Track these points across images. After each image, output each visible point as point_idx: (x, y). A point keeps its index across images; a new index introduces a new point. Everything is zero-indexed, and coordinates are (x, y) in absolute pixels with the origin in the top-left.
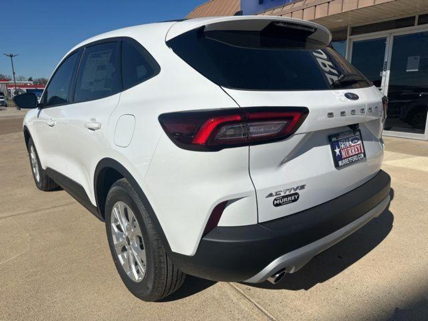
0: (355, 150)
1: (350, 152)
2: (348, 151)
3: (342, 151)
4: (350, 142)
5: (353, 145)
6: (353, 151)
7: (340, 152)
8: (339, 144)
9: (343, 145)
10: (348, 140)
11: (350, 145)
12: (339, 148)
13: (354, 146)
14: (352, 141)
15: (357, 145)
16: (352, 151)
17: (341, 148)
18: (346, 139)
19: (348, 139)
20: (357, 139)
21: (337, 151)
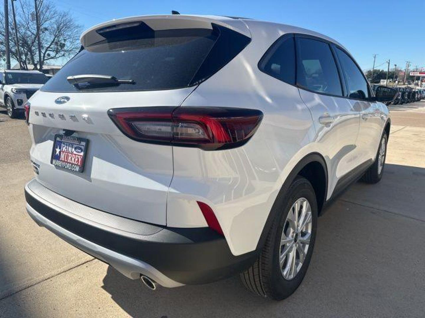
0: (75, 159)
1: (70, 158)
2: (68, 156)
3: (62, 153)
4: (73, 149)
5: (75, 153)
6: (73, 159)
7: (60, 152)
8: (61, 145)
9: (66, 148)
10: (71, 146)
11: (71, 152)
12: (60, 148)
13: (75, 155)
14: (75, 148)
15: (79, 155)
16: (71, 159)
17: (62, 150)
18: (70, 144)
19: (73, 145)
20: (80, 149)
21: (58, 150)
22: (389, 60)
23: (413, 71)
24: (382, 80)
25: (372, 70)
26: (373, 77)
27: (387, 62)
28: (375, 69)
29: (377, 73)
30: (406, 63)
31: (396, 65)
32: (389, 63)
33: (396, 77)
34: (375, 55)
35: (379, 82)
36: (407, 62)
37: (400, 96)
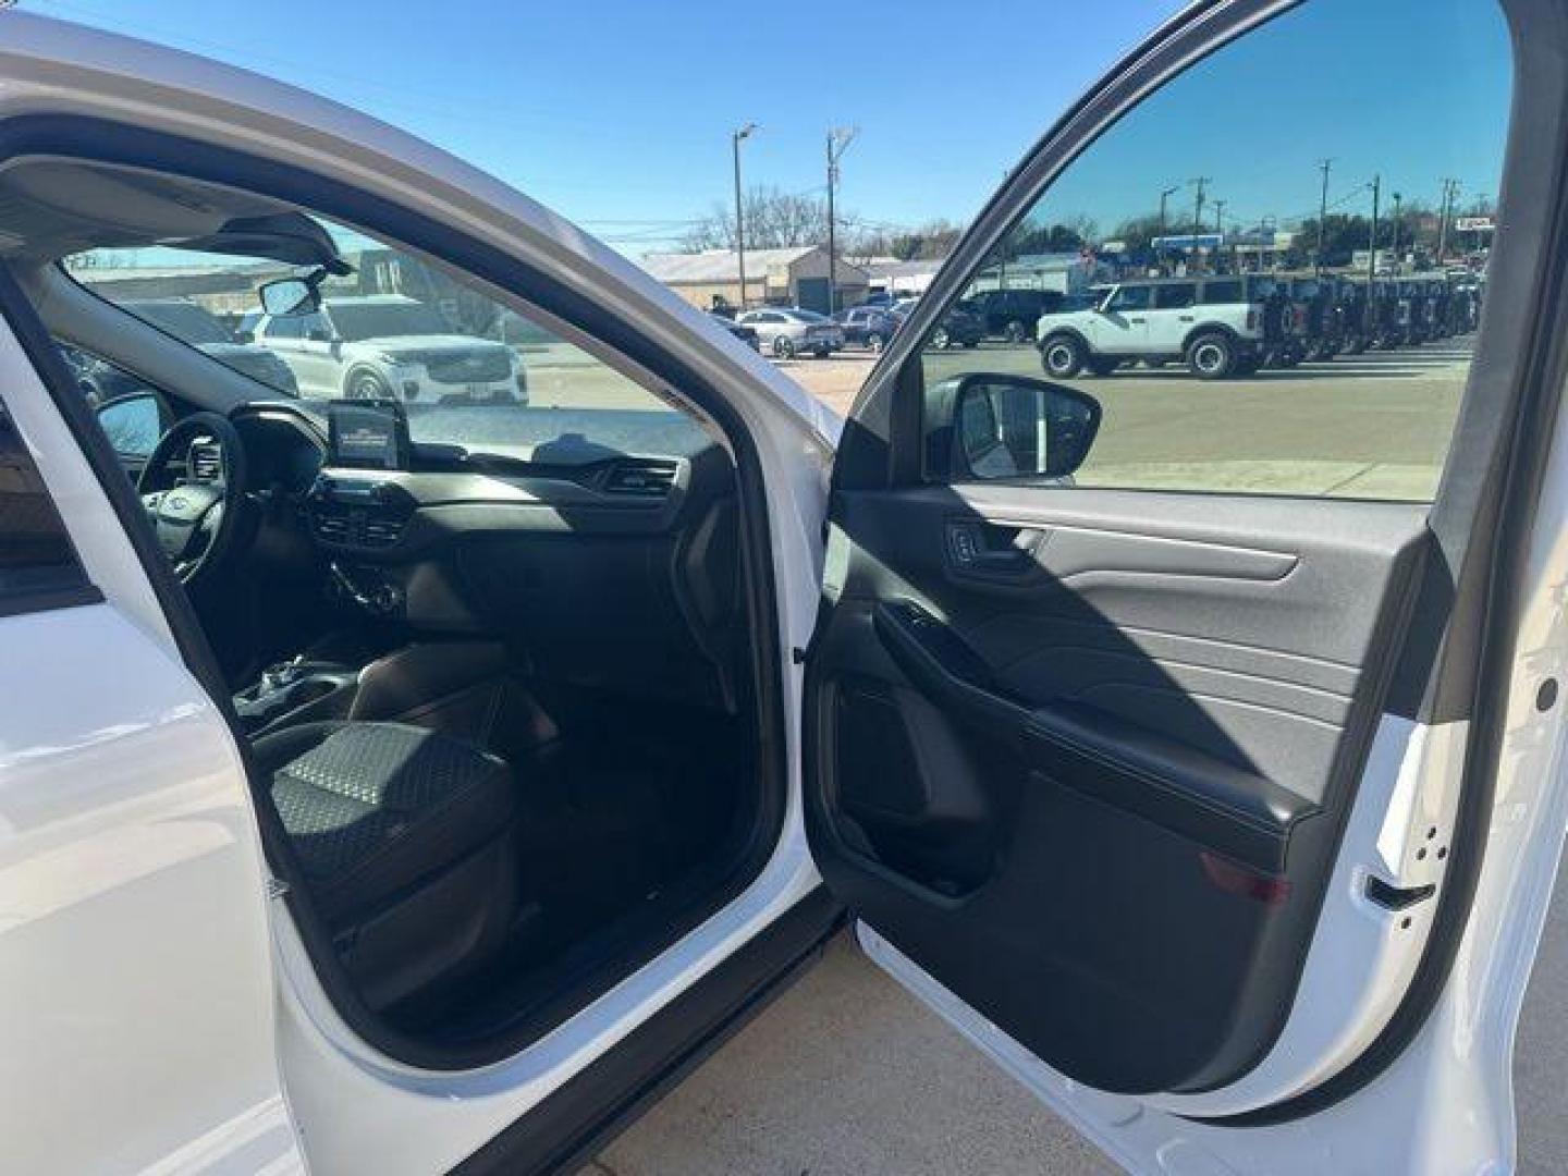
22: (1373, 177)
23: (1470, 212)
24: (1358, 254)
25: (1318, 217)
26: (1324, 243)
27: (1369, 185)
28: (1329, 212)
29: (1338, 229)
30: (1443, 185)
31: (1397, 197)
32: (1376, 189)
33: (1410, 240)
34: (1327, 162)
35: (1347, 261)
36: (1447, 182)
37: (1407, 315)
